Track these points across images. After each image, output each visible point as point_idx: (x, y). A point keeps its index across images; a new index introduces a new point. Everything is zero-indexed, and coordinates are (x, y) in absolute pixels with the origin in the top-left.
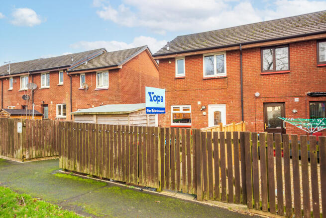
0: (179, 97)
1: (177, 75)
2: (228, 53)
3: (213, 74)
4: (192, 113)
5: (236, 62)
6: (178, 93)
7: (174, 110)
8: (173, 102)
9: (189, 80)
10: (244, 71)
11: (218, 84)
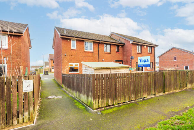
0: (73, 59)
1: (72, 48)
2: (94, 42)
3: (88, 50)
4: (80, 67)
5: (97, 46)
6: (73, 57)
7: (70, 65)
8: (70, 61)
9: (78, 51)
10: (99, 50)
11: (90, 54)
